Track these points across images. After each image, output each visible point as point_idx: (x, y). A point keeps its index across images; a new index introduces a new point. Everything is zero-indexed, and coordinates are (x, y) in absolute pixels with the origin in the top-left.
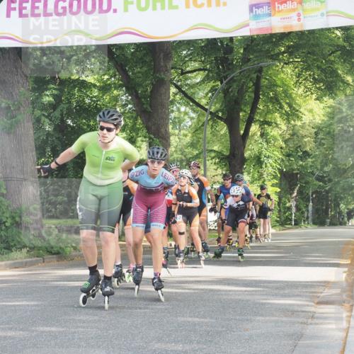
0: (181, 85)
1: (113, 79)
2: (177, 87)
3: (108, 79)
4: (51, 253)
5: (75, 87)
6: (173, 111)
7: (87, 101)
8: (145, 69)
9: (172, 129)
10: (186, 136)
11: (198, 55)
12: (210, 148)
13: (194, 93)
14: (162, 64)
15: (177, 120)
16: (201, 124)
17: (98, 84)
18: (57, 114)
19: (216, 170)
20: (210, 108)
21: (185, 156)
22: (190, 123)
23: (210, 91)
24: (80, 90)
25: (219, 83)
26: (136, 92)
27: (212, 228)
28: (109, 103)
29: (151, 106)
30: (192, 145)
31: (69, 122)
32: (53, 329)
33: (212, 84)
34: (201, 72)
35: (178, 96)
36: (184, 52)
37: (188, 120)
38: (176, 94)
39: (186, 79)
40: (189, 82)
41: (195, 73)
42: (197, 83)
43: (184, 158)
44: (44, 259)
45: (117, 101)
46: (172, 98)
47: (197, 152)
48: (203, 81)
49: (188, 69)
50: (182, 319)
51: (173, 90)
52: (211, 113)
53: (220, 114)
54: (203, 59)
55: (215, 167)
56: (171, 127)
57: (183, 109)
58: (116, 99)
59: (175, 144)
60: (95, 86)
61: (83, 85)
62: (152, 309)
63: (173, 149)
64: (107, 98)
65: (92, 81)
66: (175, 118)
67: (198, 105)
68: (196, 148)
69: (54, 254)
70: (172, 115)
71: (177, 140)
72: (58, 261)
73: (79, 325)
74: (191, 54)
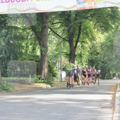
0: (52, 28)
1: (27, 26)
2: (50, 29)
3: (25, 26)
4: (4, 90)
5: (13, 29)
6: (49, 38)
7: (18, 34)
8: (39, 22)
9: (49, 44)
10: (54, 46)
11: (58, 17)
12: (63, 51)
13: (57, 31)
14: (45, 20)
15: (51, 41)
16: (59, 42)
17: (22, 28)
18: (7, 38)
19: (65, 59)
20: (63, 37)
21: (54, 54)
22: (55, 42)
23: (63, 31)
24: (15, 30)
25: (66, 27)
26: (36, 31)
27: (63, 80)
28: (26, 35)
29: (41, 36)
30: (56, 50)
31: (11, 42)
32: (5, 118)
33: (63, 28)
34: (60, 24)
35: (51, 32)
36: (53, 16)
37: (55, 41)
38: (50, 31)
39: (54, 26)
40: (55, 27)
41: (57, 24)
42: (58, 28)
43: (53, 55)
44: (2, 92)
45: (29, 34)
46: (49, 33)
47: (58, 53)
48: (60, 27)
49: (55, 22)
50: (52, 114)
51: (49, 30)
52: (63, 38)
53: (66, 39)
54: (60, 19)
55: (65, 58)
56: (48, 43)
57: (53, 37)
58: (28, 33)
59: (50, 50)
60: (20, 28)
61: (16, 28)
62: (41, 110)
63: (49, 52)
64: (25, 33)
65: (20, 27)
66: (50, 40)
67: (58, 35)
68: (58, 51)
69: (5, 90)
70: (49, 39)
71: (51, 48)
72: (7, 93)
73: (14, 116)
74: (56, 17)
